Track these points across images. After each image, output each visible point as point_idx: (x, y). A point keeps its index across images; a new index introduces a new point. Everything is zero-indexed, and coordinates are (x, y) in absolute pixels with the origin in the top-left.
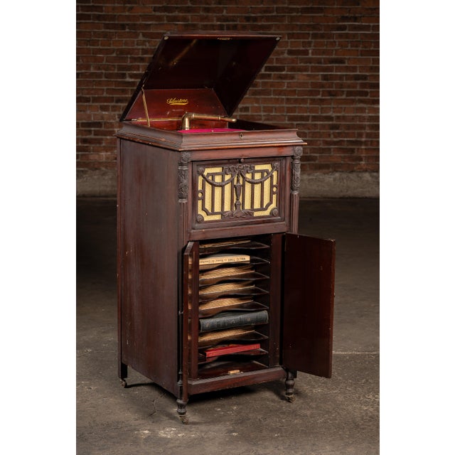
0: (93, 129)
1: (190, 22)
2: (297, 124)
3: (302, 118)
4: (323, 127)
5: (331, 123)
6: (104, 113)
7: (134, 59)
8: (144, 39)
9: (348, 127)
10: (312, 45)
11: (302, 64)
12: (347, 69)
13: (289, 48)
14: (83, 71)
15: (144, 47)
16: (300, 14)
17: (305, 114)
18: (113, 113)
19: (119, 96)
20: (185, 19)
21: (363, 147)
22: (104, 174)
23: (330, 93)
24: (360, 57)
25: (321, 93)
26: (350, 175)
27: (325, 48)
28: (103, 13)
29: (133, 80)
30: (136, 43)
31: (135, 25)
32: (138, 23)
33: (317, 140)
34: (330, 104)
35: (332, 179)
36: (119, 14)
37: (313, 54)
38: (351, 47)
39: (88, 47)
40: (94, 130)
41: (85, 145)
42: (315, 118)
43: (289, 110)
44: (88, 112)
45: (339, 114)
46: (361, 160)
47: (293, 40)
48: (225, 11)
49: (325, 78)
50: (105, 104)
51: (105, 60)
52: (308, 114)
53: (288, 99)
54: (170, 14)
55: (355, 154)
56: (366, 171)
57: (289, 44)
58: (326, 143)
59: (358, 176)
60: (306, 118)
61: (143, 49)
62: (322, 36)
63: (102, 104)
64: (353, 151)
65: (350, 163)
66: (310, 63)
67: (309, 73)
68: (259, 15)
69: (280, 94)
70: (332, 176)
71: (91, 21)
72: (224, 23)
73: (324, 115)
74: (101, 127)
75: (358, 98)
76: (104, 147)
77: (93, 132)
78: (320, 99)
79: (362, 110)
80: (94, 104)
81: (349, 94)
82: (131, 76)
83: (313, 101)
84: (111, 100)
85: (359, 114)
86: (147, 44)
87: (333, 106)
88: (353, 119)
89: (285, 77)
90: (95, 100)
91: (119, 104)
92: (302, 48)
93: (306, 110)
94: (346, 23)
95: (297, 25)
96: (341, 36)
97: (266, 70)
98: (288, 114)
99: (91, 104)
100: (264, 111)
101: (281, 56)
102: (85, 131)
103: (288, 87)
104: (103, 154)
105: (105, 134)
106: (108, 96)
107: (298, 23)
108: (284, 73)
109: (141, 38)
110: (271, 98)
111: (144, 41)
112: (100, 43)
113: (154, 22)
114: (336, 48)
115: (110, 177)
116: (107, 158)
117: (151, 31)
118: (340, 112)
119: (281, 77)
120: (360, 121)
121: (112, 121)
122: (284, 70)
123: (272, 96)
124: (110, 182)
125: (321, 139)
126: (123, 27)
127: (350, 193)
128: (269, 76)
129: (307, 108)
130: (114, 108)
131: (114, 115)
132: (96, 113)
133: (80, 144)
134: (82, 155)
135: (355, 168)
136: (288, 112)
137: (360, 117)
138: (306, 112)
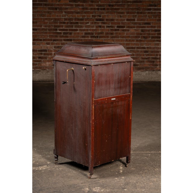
0: (43, 52)
1: (85, 7)
2: (130, 51)
3: (132, 48)
4: (141, 51)
5: (144, 50)
6: (48, 46)
7: (61, 23)
8: (65, 14)
9: (152, 52)
10: (137, 16)
11: (132, 25)
12: (152, 27)
13: (127, 18)
14: (39, 28)
15: (65, 17)
16: (132, 3)
17: (134, 46)
18: (51, 46)
19: (54, 38)
20: (82, 5)
21: (158, 60)
22: (48, 72)
23: (144, 37)
24: (157, 22)
25: (140, 37)
26: (152, 72)
27: (142, 18)
28: (48, 3)
29: (60, 32)
30: (61, 16)
31: (61, 8)
32: (63, 7)
33: (139, 57)
34: (144, 42)
35: (145, 74)
36: (54, 3)
37: (137, 20)
38: (154, 17)
39: (41, 17)
40: (44, 53)
41: (40, 59)
42: (138, 48)
44: (41, 45)
45: (148, 46)
46: (157, 66)
47: (129, 15)
48: (100, 2)
49: (142, 31)
50: (49, 42)
51: (48, 23)
52: (135, 46)
53: (126, 40)
54: (76, 3)
55: (155, 63)
57: (127, 16)
58: (143, 58)
60: (134, 48)
61: (64, 18)
62: (141, 13)
63: (47, 42)
64: (154, 62)
65: (152, 67)
66: (136, 24)
67: (136, 29)
68: (114, 4)
69: (123, 38)
70: (145, 73)
71: (42, 6)
72: (100, 7)
73: (142, 46)
74: (47, 52)
75: (156, 39)
76: (48, 60)
77: (43, 54)
78: (140, 40)
79: (158, 44)
80: (43, 42)
81: (152, 37)
82: (60, 30)
83: (137, 41)
84: (51, 40)
86: (66, 16)
87: (145, 42)
88: (154, 48)
89: (125, 30)
90: (44, 40)
91: (54, 42)
92: (132, 18)
93: (134, 44)
94: (151, 7)
95: (130, 8)
96: (149, 13)
97: (117, 28)
98: (126, 46)
99: (42, 42)
101: (124, 22)
102: (40, 53)
103: (126, 35)
104: (48, 63)
105: (48, 54)
106: (50, 38)
107: (131, 7)
108: (125, 28)
109: (64, 13)
110: (119, 39)
111: (65, 15)
112: (46, 15)
113: (69, 7)
114: (147, 18)
115: (51, 73)
116: (49, 65)
117: (68, 11)
118: (149, 45)
119: (123, 30)
120: (157, 49)
121: (51, 49)
122: (125, 27)
123: (120, 39)
124: (50, 75)
125: (141, 57)
126: (56, 9)
127: (153, 80)
128: (118, 30)
129: (135, 44)
130: (52, 44)
131: (52, 47)
132: (44, 46)
133: (37, 59)
134: (38, 64)
135: (155, 69)
136: (126, 45)
137: (157, 47)
138: (134, 45)
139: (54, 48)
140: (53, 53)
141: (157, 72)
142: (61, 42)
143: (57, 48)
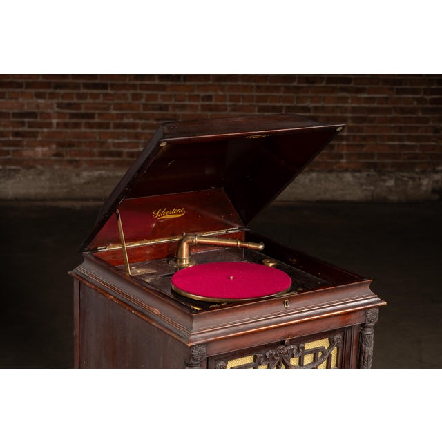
0: (26, 120)
3: (274, 109)
5: (307, 114)
6: (39, 101)
17: (278, 104)
18: (50, 102)
19: (57, 81)
21: (344, 143)
22: (41, 173)
23: (307, 80)
25: (296, 79)
26: (328, 175)
34: (307, 93)
35: (308, 180)
40: (29, 122)
41: (17, 139)
42: (290, 109)
43: (260, 99)
44: (21, 100)
45: (317, 105)
46: (341, 157)
50: (42, 90)
52: (281, 104)
53: (258, 86)
55: (335, 151)
56: (346, 170)
59: (338, 177)
60: (279, 109)
63: (37, 90)
65: (329, 160)
69: (249, 81)
70: (308, 177)
74: (36, 117)
75: (339, 85)
76: (40, 141)
77: (26, 124)
78: (295, 87)
79: (345, 100)
80: (27, 91)
83: (288, 89)
84: (48, 86)
85: (340, 105)
87: (310, 94)
88: (334, 110)
90: (29, 86)
91: (58, 91)
93: (279, 99)
98: (258, 104)
99: (23, 90)
100: (230, 100)
102: (17, 122)
104: (39, 150)
105: (41, 126)
106: (45, 80)
110: (238, 85)
115: (48, 177)
116: (44, 155)
118: (318, 102)
120: (341, 113)
121: (49, 111)
123: (240, 83)
124: (47, 183)
127: (328, 196)
129: (281, 97)
130: (52, 96)
131: (52, 104)
132: (30, 101)
133: (11, 138)
134: (14, 151)
135: (335, 167)
136: (258, 101)
137: (341, 107)
138: (279, 102)
139: (56, 109)
140: (55, 121)
141: (341, 175)
142: (76, 91)
143: (65, 108)
